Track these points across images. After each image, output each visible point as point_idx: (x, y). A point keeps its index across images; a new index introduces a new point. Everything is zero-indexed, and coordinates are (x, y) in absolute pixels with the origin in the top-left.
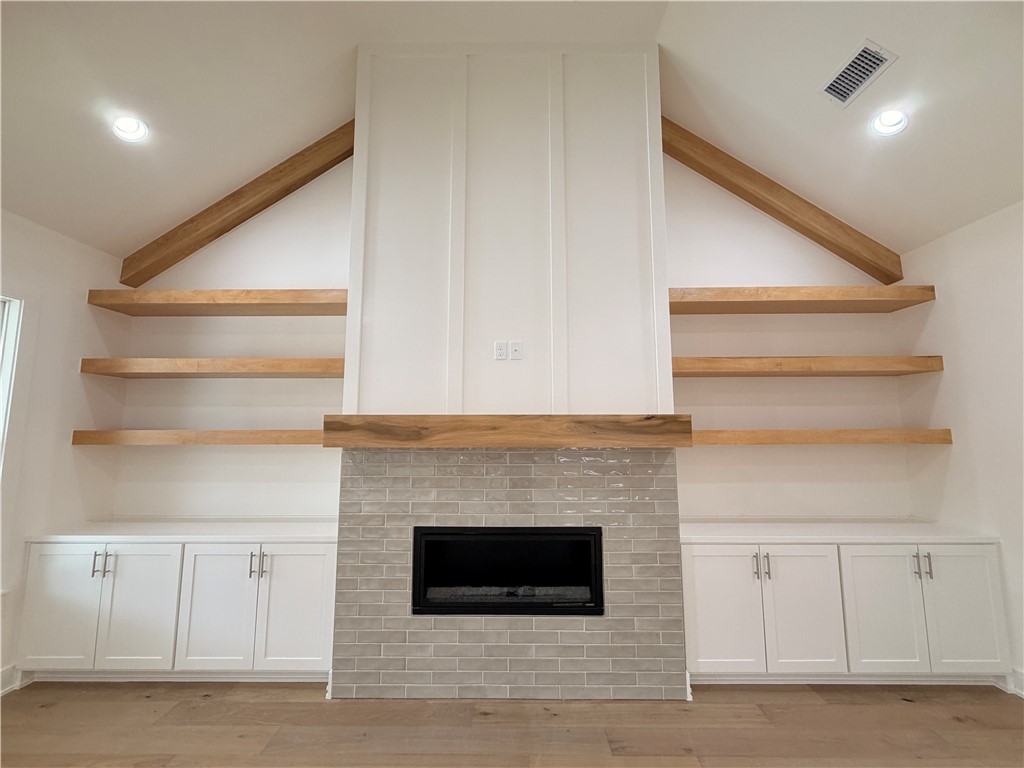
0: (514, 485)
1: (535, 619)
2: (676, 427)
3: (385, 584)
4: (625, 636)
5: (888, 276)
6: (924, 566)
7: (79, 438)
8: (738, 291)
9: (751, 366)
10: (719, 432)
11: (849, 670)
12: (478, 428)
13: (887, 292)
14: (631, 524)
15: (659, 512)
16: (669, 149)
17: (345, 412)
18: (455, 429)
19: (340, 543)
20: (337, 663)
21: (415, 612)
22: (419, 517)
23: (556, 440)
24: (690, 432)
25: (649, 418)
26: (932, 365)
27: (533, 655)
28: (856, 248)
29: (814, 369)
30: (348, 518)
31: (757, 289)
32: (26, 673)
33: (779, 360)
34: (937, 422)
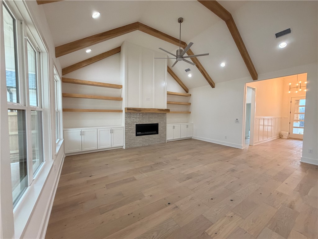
0: (149, 118)
1: (151, 135)
3: (132, 132)
4: (160, 136)
5: (187, 92)
6: (187, 126)
8: (173, 92)
9: (173, 103)
12: (147, 110)
13: (187, 94)
14: (162, 123)
16: (168, 71)
19: (125, 127)
20: (126, 144)
21: (136, 136)
22: (136, 123)
24: (169, 111)
26: (190, 104)
27: (151, 140)
28: (185, 88)
30: (126, 123)
34: (190, 111)
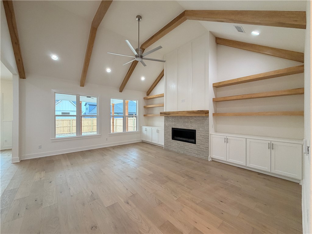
2: (203, 112)
3: (169, 135)
4: (199, 148)
7: (144, 115)
9: (235, 98)
10: (226, 113)
11: (246, 165)
15: (205, 128)
17: (164, 111)
18: (173, 113)
19: (164, 129)
20: (164, 144)
21: (172, 139)
22: (172, 126)
23: (185, 115)
25: (198, 111)
27: (186, 148)
29: (253, 97)
30: (165, 126)
31: (238, 79)
32: (142, 140)
33: (242, 96)
